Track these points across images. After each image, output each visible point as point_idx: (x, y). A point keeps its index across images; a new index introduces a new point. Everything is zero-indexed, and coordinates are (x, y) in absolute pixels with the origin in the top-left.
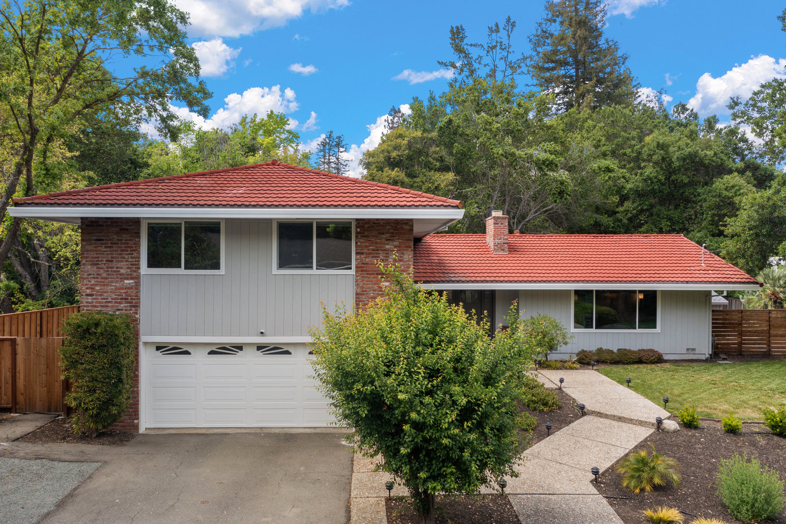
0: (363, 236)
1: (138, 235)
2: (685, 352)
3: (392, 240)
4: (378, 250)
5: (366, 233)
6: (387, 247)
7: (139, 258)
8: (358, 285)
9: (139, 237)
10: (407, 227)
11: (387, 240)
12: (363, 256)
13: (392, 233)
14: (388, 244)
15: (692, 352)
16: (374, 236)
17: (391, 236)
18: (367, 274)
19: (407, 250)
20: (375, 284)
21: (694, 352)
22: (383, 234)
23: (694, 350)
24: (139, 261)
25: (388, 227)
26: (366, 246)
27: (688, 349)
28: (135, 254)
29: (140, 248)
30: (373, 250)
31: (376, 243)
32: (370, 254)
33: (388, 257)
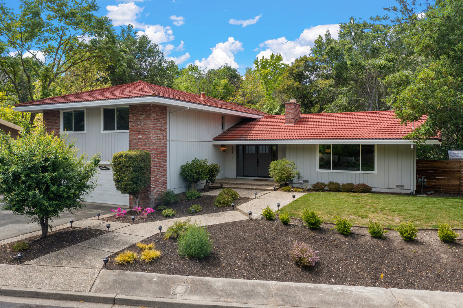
0: (132, 114)
1: (59, 117)
2: (395, 187)
3: (143, 115)
4: (137, 120)
5: (133, 112)
6: (141, 118)
7: (59, 127)
8: (130, 137)
9: (59, 118)
10: (148, 108)
11: (141, 115)
12: (132, 123)
13: (143, 111)
14: (141, 117)
15: (401, 188)
16: (136, 113)
17: (142, 113)
18: (133, 132)
19: (149, 119)
20: (136, 136)
21: (402, 188)
22: (139, 112)
23: (402, 186)
24: (59, 128)
25: (141, 108)
26: (133, 118)
27: (397, 186)
28: (58, 126)
29: (59, 122)
30: (136, 120)
31: (137, 117)
32: (134, 122)
33: (141, 123)
